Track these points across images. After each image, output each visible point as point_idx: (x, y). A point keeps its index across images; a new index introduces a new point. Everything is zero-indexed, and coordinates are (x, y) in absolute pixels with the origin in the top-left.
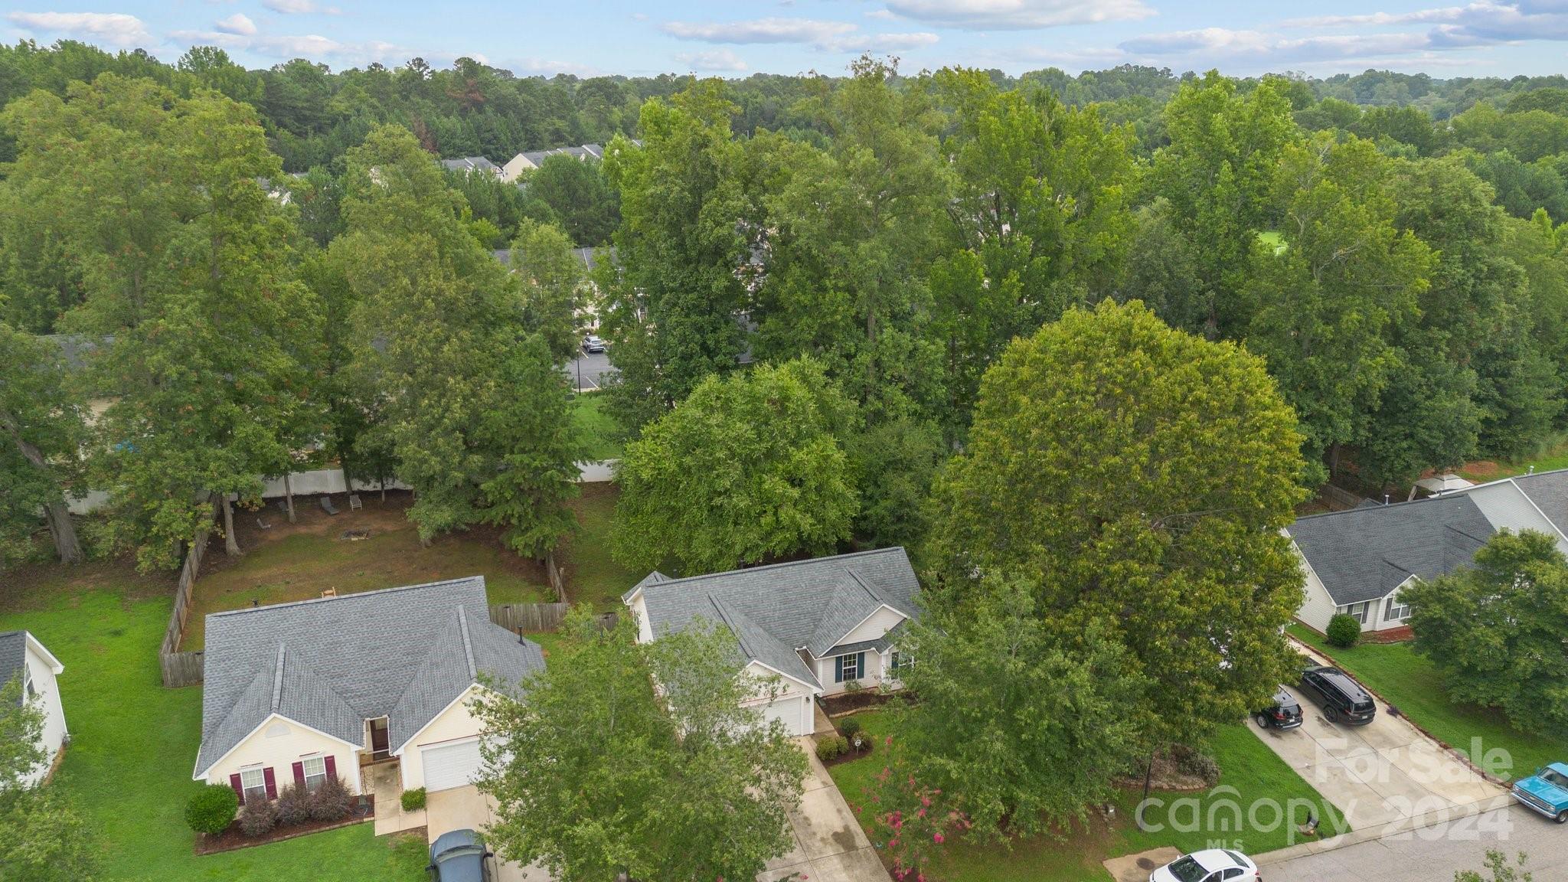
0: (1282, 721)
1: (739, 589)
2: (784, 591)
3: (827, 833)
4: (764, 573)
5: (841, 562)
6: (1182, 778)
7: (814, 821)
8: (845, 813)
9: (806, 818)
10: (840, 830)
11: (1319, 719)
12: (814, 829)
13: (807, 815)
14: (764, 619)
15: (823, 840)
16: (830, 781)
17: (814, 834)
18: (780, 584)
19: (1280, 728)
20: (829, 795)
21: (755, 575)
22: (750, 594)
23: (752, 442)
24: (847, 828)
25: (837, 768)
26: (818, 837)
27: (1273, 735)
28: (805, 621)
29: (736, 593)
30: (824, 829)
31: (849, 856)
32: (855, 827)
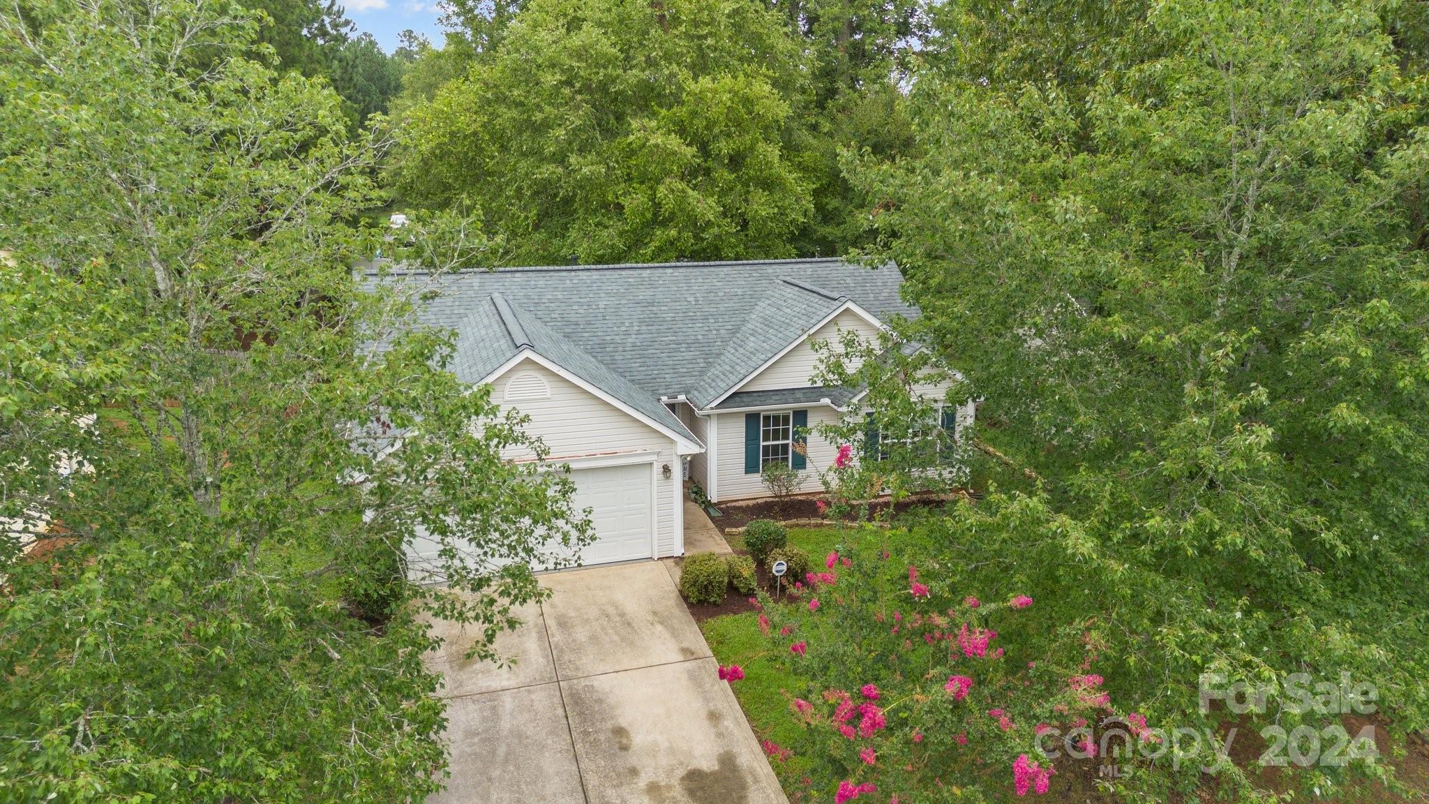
1: (560, 295)
3: (670, 771)
5: (770, 270)
7: (638, 739)
8: (728, 723)
9: (620, 732)
10: (707, 762)
12: (633, 760)
13: (623, 723)
14: (603, 346)
15: (653, 789)
16: (703, 647)
17: (634, 772)
20: (693, 677)
24: (728, 761)
25: (725, 623)
26: (642, 782)
28: (688, 355)
29: (550, 301)
30: (664, 761)
32: (752, 758)
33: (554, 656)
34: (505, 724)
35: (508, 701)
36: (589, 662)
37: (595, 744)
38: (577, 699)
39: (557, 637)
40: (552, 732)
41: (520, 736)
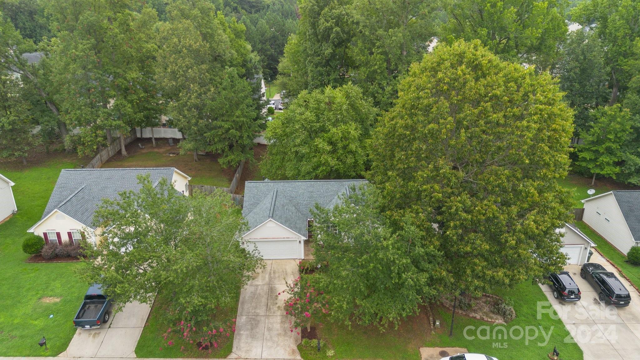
0: (566, 296)
1: (291, 189)
2: (312, 192)
4: (304, 183)
5: (344, 183)
6: (492, 315)
9: (277, 296)
11: (595, 299)
12: (278, 301)
15: (279, 307)
17: (277, 304)
18: (311, 189)
19: (564, 300)
21: (300, 183)
22: (295, 192)
23: (313, 122)
25: (304, 276)
26: (277, 306)
27: (560, 303)
29: (288, 191)
30: (282, 302)
31: (287, 317)
33: (271, 279)
34: (258, 292)
35: (260, 287)
36: (276, 282)
37: (272, 298)
38: (271, 288)
39: (272, 275)
40: (266, 294)
41: (260, 294)
